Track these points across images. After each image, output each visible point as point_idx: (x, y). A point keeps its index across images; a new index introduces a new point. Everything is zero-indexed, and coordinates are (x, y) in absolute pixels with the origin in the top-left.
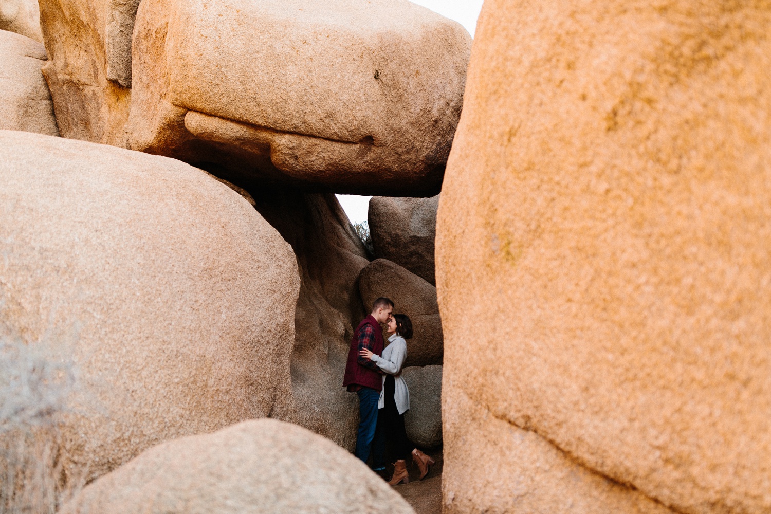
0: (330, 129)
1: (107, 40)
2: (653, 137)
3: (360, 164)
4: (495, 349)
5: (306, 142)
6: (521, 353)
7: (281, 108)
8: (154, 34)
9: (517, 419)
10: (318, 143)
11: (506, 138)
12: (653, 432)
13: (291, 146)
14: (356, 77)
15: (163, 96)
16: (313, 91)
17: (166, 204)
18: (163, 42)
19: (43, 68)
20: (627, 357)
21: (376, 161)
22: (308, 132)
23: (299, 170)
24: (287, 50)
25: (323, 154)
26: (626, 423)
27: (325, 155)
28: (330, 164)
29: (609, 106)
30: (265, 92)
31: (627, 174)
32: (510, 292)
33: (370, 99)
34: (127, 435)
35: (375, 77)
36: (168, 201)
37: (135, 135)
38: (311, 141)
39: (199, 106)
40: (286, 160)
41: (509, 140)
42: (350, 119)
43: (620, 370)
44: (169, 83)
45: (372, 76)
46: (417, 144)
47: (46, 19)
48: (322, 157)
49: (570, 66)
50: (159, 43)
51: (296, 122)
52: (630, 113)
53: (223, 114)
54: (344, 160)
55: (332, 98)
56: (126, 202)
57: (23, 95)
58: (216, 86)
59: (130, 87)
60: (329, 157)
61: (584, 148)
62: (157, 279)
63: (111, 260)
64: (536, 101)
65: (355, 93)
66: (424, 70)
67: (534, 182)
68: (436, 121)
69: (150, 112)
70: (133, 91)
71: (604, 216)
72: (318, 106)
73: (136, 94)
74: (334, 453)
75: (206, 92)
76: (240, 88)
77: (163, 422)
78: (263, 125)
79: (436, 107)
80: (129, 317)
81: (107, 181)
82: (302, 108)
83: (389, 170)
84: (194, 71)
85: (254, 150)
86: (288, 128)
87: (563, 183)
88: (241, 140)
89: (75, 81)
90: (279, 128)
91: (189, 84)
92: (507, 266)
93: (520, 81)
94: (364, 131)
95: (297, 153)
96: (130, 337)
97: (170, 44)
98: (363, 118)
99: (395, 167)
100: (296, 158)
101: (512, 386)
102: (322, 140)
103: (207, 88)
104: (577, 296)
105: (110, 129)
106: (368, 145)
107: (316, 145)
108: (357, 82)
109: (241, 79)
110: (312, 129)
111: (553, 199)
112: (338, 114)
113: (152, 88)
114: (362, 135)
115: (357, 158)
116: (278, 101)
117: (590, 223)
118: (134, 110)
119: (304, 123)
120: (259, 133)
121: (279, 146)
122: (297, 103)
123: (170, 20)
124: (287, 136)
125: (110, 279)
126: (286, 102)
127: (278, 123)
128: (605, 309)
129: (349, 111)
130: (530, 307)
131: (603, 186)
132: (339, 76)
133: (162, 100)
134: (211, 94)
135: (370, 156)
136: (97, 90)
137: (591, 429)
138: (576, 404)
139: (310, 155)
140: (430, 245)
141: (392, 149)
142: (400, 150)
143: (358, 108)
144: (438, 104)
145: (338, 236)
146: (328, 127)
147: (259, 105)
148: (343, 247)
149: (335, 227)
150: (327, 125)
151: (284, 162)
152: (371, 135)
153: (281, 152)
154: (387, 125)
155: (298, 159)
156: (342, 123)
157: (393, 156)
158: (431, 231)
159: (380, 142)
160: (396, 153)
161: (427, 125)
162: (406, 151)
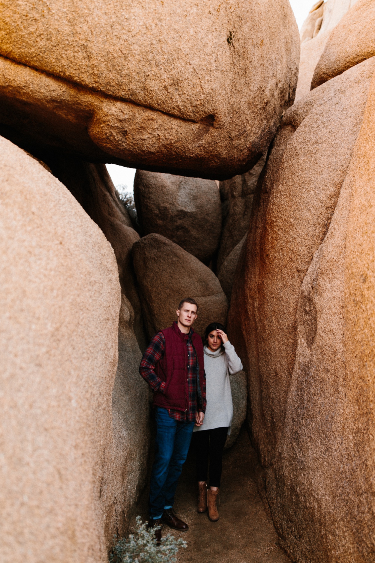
0: (173, 101)
3: (194, 147)
5: (141, 115)
7: (119, 66)
10: (155, 117)
13: (122, 117)
14: (210, 36)
16: (161, 48)
21: (211, 145)
22: (146, 101)
23: (125, 149)
25: (158, 132)
27: (160, 134)
28: (164, 145)
30: (100, 40)
33: (220, 68)
35: (228, 40)
38: (147, 114)
39: (5, 47)
40: (111, 135)
42: (198, 90)
45: (225, 38)
48: (157, 136)
51: (134, 87)
53: (38, 64)
54: (179, 141)
55: (181, 61)
58: (33, 22)
60: (165, 136)
65: (207, 57)
72: (165, 69)
75: (18, 29)
76: (67, 29)
78: (91, 86)
82: (145, 69)
83: (218, 156)
85: (69, 117)
86: (123, 93)
88: (57, 102)
90: (111, 93)
94: (209, 108)
95: (128, 128)
98: (210, 91)
99: (224, 153)
100: (125, 133)
102: (160, 113)
103: (19, 23)
106: (207, 125)
107: (152, 120)
108: (210, 44)
109: (70, 16)
110: (152, 98)
112: (185, 82)
114: (206, 113)
115: (194, 140)
116: (116, 55)
119: (144, 89)
120: (81, 95)
121: (107, 115)
122: (140, 61)
124: (119, 104)
126: (126, 58)
127: (110, 86)
129: (198, 80)
132: (192, 32)
134: (25, 32)
135: (206, 139)
139: (143, 131)
140: (196, 221)
141: (227, 132)
142: (234, 134)
143: (207, 78)
144: (271, 83)
145: (108, 204)
146: (171, 98)
147: (89, 57)
148: (114, 216)
149: (105, 195)
150: (170, 96)
151: (108, 137)
152: (214, 114)
153: (106, 123)
154: (229, 103)
155: (127, 135)
156: (188, 95)
157: (226, 140)
158: (197, 207)
159: (220, 123)
160: (230, 137)
161: (259, 107)
162: (237, 136)
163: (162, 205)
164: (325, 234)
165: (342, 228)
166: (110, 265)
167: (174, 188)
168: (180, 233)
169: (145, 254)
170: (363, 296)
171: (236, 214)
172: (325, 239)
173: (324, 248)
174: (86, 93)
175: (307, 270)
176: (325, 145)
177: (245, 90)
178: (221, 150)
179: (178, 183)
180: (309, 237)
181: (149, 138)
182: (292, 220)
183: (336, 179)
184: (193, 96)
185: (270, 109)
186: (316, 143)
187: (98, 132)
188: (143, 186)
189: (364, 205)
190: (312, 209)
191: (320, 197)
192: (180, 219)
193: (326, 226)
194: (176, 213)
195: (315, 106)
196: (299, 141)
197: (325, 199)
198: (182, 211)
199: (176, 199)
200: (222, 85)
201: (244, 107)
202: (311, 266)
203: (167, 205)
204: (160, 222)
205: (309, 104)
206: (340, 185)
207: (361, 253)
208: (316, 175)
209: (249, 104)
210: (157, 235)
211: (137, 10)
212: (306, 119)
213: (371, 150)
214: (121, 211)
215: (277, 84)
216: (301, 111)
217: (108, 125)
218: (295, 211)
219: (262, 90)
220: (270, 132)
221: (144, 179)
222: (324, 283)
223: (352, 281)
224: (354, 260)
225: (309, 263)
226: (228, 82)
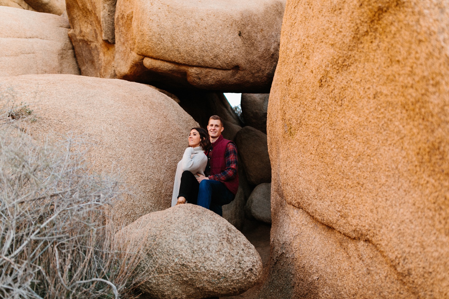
0: (216, 63)
1: (102, 20)
2: (333, 91)
3: (232, 80)
4: (287, 175)
5: (204, 71)
6: (296, 176)
7: (191, 54)
8: (126, 17)
9: (295, 204)
11: (288, 82)
12: (337, 206)
13: (197, 73)
14: (229, 36)
15: (132, 49)
16: (207, 45)
17: (139, 108)
18: (131, 21)
19: (69, 33)
20: (330, 177)
21: (241, 78)
22: (205, 65)
23: (202, 84)
24: (194, 24)
26: (330, 203)
27: (214, 77)
28: (217, 81)
29: (319, 77)
30: (183, 46)
31: (327, 105)
32: (292, 149)
33: (237, 47)
34: (129, 213)
35: (239, 35)
36: (139, 107)
37: (118, 69)
38: (207, 70)
40: (195, 80)
41: (289, 84)
42: (227, 57)
43: (328, 182)
44: (135, 43)
45: (237, 34)
46: (263, 67)
47: (69, 7)
49: (307, 58)
50: (129, 22)
51: (199, 61)
52: (326, 81)
53: (162, 59)
54: (224, 78)
55: (217, 48)
56: (121, 109)
57: (60, 48)
58: (159, 45)
59: (114, 43)
60: (216, 77)
61: (313, 92)
62: (137, 145)
63: (117, 138)
64: (297, 70)
65: (229, 44)
66: (265, 28)
67: (298, 103)
68: (273, 55)
69: (126, 57)
70: (116, 45)
71: (321, 120)
72: (210, 52)
73: (118, 47)
74: (214, 215)
75: (154, 48)
76: (170, 45)
77: (143, 208)
78: (182, 63)
79: (273, 47)
80: (127, 163)
81: (112, 100)
82: (202, 54)
84: (147, 38)
85: (179, 75)
86: (195, 64)
87: (308, 105)
88: (172, 71)
89: (86, 40)
90: (191, 64)
91: (145, 44)
92: (291, 138)
93: (292, 59)
94: (234, 63)
95: (200, 77)
96: (128, 172)
97: (134, 24)
98: (233, 56)
100: (200, 79)
101: (293, 190)
102: (213, 69)
103: (154, 46)
104: (314, 152)
105: (105, 65)
106: (236, 70)
107: (209, 72)
108: (230, 39)
109: (171, 40)
110: (207, 64)
111: (305, 111)
112: (220, 56)
113: (126, 45)
114: (233, 66)
115: (231, 77)
116: (190, 51)
117: (316, 122)
118: (117, 56)
119: (203, 61)
120: (180, 67)
121: (191, 73)
122: (199, 51)
123: (134, 11)
124: (195, 68)
125: (118, 146)
126: (194, 51)
127: (190, 62)
128: (322, 158)
129: (226, 54)
130: (298, 156)
131: (320, 109)
132: (220, 36)
133: (131, 51)
134: (156, 49)
135: (237, 76)
136: (97, 44)
137: (319, 206)
138: (314, 196)
139: (207, 77)
141: (249, 71)
142: (253, 71)
143: (230, 52)
147: (180, 53)
148: (229, 121)
151: (193, 81)
152: (238, 65)
153: (192, 76)
154: (246, 59)
156: (223, 60)
157: (249, 75)
159: (242, 68)
160: (252, 73)
162: (256, 72)
174: (182, 66)
178: (248, 79)
181: (210, 79)
184: (225, 60)
187: (190, 79)
200: (240, 53)
211: (196, 33)
226: (243, 51)
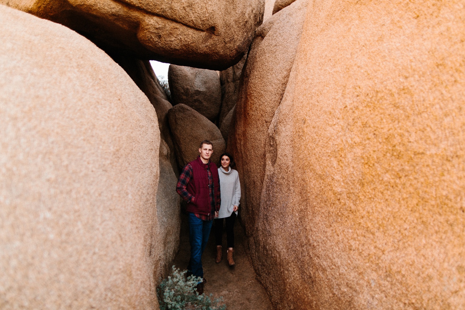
0: (189, 17)
3: (203, 47)
5: (170, 25)
10: (178, 27)
13: (158, 27)
21: (213, 46)
22: (172, 16)
23: (160, 47)
25: (181, 37)
27: (182, 38)
28: (184, 45)
38: (173, 25)
40: (151, 38)
42: (204, 11)
48: (180, 39)
51: (165, 7)
54: (194, 43)
60: (184, 39)
68: (246, 22)
78: (137, 5)
83: (218, 53)
85: (124, 26)
86: (158, 11)
88: (115, 15)
90: (150, 10)
94: (211, 22)
95: (162, 33)
98: (212, 11)
99: (222, 52)
100: (160, 37)
102: (181, 25)
106: (210, 33)
107: (176, 28)
110: (176, 15)
112: (196, 5)
114: (210, 26)
115: (202, 43)
119: (171, 8)
120: (132, 12)
121: (148, 25)
124: (155, 18)
127: (149, 6)
129: (204, 4)
135: (210, 42)
139: (171, 36)
140: (206, 96)
141: (223, 38)
142: (227, 40)
143: (210, 3)
144: (249, 10)
145: (153, 87)
146: (188, 15)
148: (156, 94)
149: (151, 81)
150: (187, 14)
151: (149, 39)
152: (215, 26)
153: (148, 30)
154: (224, 20)
155: (161, 38)
156: (198, 13)
157: (222, 43)
158: (206, 88)
159: (218, 32)
160: (224, 42)
161: (242, 24)
162: (229, 41)
163: (185, 87)
164: (281, 100)
165: (291, 95)
166: (152, 117)
167: (193, 77)
168: (197, 104)
169: (176, 116)
170: (303, 132)
171: (230, 92)
172: (282, 102)
173: (281, 107)
174: (134, 11)
175: (271, 121)
176: (281, 47)
177: (233, 13)
178: (219, 50)
179: (195, 74)
180: (272, 102)
181: (175, 40)
182: (262, 92)
183: (287, 67)
184: (202, 14)
185: (248, 25)
186: (276, 45)
187: (143, 36)
188: (174, 75)
189: (304, 79)
190: (274, 85)
191: (278, 78)
192: (197, 95)
193: (282, 95)
194: (194, 91)
195: (275, 24)
196: (266, 45)
197: (281, 79)
198: (197, 91)
199: (194, 83)
200: (219, 8)
201: (233, 23)
202: (273, 119)
203: (189, 87)
204: (184, 97)
205: (271, 23)
206: (289, 71)
207: (302, 107)
208: (276, 65)
209: (236, 21)
210: (183, 104)
212: (270, 32)
213: (307, 47)
214: (161, 91)
215: (252, 11)
216: (267, 27)
217: (149, 31)
218: (264, 86)
219: (243, 14)
220: (249, 40)
221: (174, 71)
222: (281, 128)
223: (297, 124)
224: (299, 111)
225: (272, 117)
226: (223, 6)
